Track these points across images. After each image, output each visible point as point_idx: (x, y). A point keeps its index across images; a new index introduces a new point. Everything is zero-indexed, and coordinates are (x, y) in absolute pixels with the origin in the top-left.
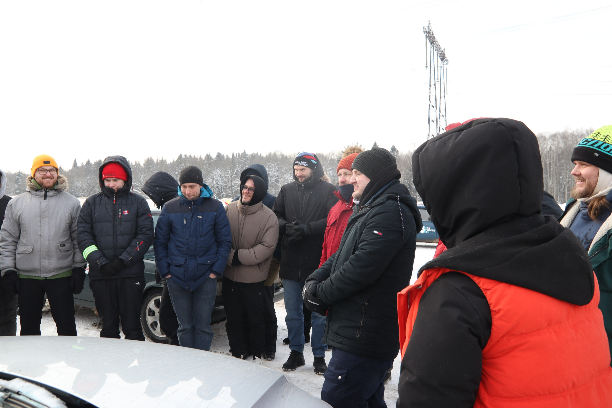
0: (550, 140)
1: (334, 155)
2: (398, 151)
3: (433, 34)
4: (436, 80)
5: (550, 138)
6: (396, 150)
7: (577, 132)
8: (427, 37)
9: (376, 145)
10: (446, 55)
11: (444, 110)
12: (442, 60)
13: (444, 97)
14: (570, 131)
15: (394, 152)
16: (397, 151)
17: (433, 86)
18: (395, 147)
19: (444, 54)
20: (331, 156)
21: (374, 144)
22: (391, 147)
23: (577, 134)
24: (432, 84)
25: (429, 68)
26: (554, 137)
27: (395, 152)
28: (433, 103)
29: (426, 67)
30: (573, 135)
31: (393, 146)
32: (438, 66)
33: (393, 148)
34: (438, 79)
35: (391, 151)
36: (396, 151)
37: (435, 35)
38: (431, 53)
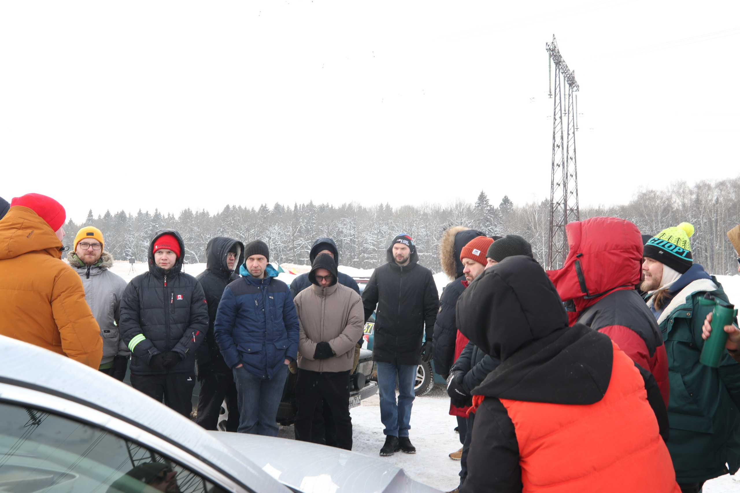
0: (716, 190)
1: (428, 209)
2: (513, 203)
3: (558, 52)
4: (563, 112)
5: (716, 187)
8: (550, 56)
9: (483, 195)
10: (577, 79)
11: (573, 151)
12: (570, 85)
13: (574, 133)
15: (506, 204)
16: (511, 202)
17: (558, 120)
18: (507, 198)
19: (574, 78)
20: (424, 209)
21: (480, 194)
22: (503, 198)
24: (558, 117)
25: (553, 96)
26: (721, 185)
27: (508, 205)
28: (558, 141)
29: (549, 95)
31: (505, 197)
32: (565, 95)
33: (505, 200)
34: (565, 111)
35: (503, 203)
36: (509, 203)
37: (561, 53)
38: (556, 77)
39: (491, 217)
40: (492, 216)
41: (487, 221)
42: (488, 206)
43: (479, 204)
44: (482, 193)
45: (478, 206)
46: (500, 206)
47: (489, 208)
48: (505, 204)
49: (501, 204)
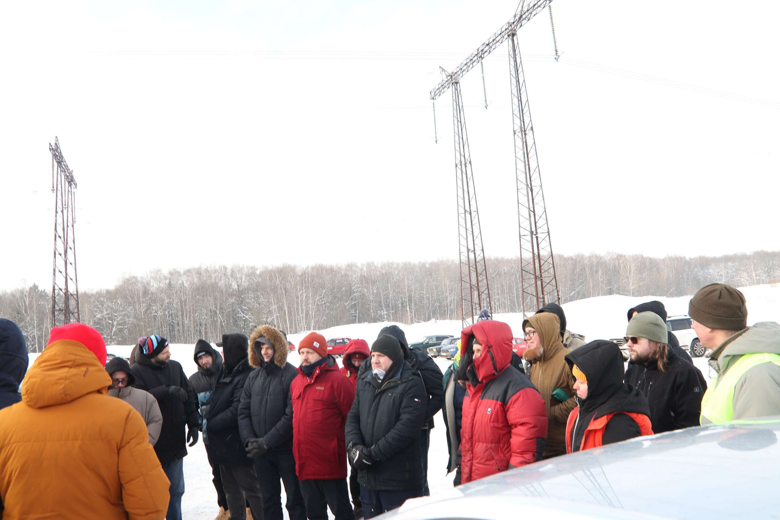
0: (185, 276)
3: (61, 152)
4: (64, 206)
5: (184, 274)
7: (210, 267)
8: (53, 156)
10: (75, 178)
11: (72, 242)
12: (69, 182)
13: (73, 226)
14: (204, 267)
17: (60, 213)
19: (72, 177)
23: (210, 270)
24: (59, 210)
25: (55, 192)
26: (188, 272)
28: (60, 232)
29: (52, 190)
30: (207, 270)
32: (65, 191)
34: (65, 205)
37: (63, 154)
38: (57, 174)
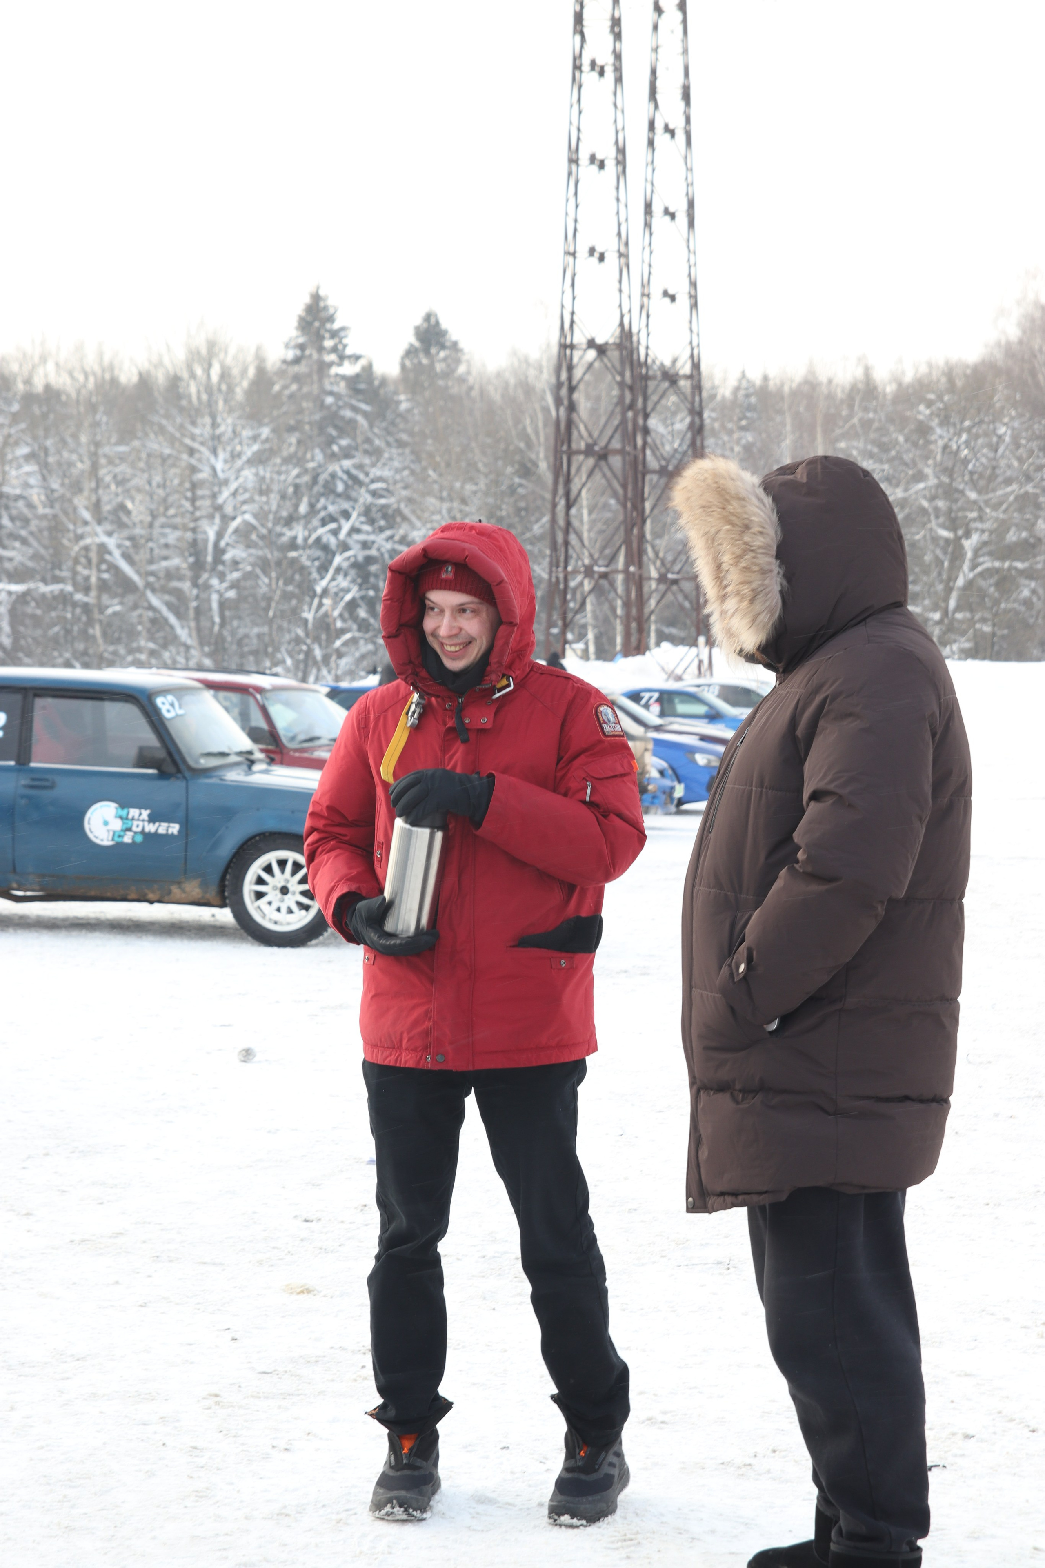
1: (50, 366)
2: (461, 345)
6: (448, 344)
9: (322, 304)
15: (433, 350)
16: (455, 344)
18: (437, 323)
20: (34, 367)
21: (307, 300)
22: (418, 321)
27: (442, 354)
31: (428, 317)
33: (427, 331)
35: (417, 344)
36: (443, 347)
39: (355, 409)
40: (364, 407)
41: (342, 432)
42: (342, 358)
43: (302, 347)
44: (316, 298)
45: (297, 361)
46: (403, 358)
47: (349, 369)
48: (427, 352)
49: (410, 352)
